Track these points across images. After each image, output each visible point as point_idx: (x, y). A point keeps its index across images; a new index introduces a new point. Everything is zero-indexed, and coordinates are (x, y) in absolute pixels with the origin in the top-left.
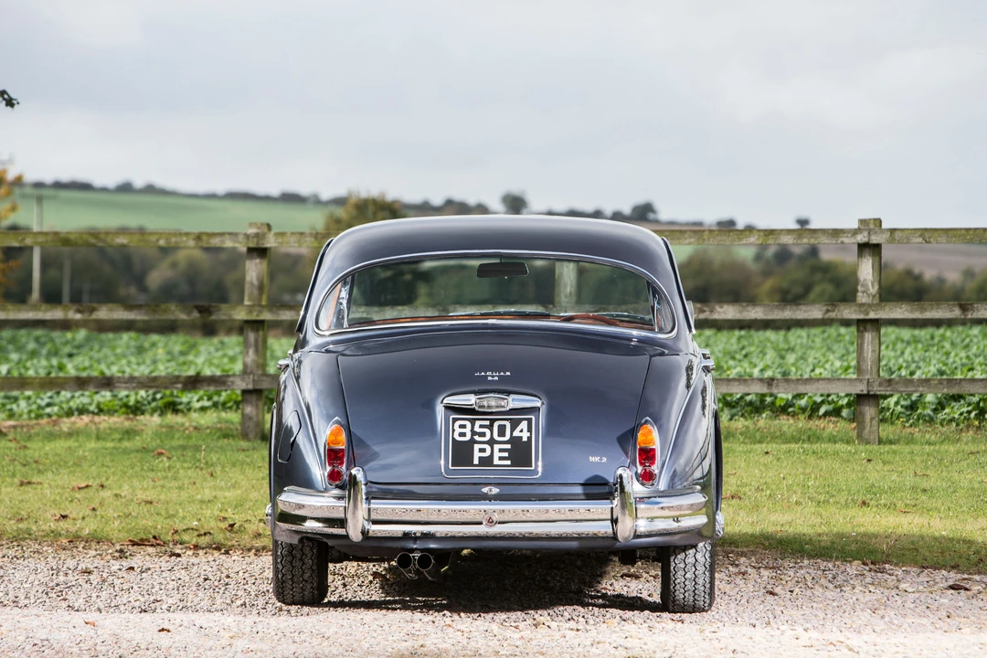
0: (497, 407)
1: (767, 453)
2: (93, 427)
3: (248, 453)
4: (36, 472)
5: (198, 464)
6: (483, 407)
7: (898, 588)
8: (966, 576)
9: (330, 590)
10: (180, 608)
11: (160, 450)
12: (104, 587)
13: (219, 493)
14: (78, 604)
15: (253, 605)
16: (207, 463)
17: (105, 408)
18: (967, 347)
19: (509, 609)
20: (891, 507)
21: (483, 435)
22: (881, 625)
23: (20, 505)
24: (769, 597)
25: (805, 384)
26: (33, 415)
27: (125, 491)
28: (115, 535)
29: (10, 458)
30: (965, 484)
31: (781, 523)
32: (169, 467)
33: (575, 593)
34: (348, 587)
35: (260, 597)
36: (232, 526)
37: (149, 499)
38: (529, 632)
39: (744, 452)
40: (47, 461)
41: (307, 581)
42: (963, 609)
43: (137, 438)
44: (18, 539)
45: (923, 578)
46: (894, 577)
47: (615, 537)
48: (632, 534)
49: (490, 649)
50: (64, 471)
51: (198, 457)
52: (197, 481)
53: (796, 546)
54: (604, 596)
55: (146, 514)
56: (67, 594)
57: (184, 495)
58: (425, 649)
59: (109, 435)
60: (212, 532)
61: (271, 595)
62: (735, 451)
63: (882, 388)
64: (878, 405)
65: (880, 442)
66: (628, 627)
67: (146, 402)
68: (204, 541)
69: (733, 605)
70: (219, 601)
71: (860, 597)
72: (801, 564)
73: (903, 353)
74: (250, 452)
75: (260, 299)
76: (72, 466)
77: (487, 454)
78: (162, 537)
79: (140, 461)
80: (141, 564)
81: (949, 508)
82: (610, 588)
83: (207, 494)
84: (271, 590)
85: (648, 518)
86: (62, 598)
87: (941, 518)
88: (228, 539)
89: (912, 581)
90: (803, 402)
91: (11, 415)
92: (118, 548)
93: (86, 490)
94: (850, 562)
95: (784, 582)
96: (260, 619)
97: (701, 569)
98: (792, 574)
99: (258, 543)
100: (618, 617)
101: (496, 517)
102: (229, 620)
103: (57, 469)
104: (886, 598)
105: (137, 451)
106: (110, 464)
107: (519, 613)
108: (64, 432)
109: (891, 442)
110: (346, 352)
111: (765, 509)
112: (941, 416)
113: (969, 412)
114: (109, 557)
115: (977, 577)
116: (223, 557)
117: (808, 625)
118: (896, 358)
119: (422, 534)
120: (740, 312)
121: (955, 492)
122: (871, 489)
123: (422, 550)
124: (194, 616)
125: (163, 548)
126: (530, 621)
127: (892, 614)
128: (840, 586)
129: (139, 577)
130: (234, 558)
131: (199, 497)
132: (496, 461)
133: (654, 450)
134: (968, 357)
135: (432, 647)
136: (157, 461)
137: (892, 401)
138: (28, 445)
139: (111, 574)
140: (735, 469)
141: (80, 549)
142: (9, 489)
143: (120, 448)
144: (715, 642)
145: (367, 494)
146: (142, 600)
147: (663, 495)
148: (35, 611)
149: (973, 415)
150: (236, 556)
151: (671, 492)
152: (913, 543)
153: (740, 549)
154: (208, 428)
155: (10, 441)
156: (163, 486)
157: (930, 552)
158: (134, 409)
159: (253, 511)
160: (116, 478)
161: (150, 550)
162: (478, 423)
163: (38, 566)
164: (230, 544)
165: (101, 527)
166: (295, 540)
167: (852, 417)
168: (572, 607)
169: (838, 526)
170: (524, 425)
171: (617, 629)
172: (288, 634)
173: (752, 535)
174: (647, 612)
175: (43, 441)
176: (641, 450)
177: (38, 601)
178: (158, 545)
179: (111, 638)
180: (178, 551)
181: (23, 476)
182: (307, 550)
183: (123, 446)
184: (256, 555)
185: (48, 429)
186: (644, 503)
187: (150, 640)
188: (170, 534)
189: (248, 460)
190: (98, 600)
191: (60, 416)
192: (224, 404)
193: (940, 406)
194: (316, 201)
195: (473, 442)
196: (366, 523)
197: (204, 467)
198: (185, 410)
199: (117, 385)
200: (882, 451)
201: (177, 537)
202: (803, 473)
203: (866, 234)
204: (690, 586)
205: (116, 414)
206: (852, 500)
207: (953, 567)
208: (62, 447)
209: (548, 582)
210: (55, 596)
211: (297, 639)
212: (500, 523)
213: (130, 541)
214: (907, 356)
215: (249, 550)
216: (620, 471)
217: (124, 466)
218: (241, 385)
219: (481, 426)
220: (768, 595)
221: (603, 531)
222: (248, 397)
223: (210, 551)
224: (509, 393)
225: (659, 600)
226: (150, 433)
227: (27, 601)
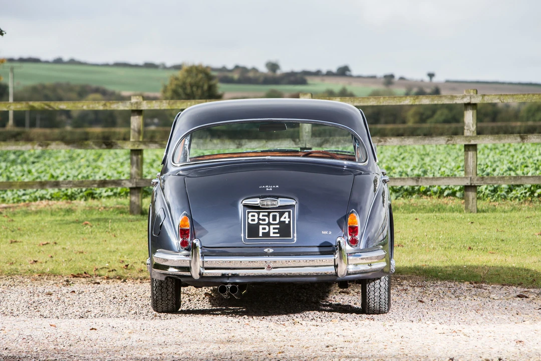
0: (272, 205)
1: (416, 219)
2: (49, 208)
3: (134, 223)
4: (19, 235)
5: (107, 230)
6: (264, 205)
7: (489, 297)
8: (526, 290)
9: (182, 303)
10: (101, 315)
11: (86, 222)
12: (60, 303)
13: (119, 247)
14: (46, 314)
15: (141, 313)
16: (112, 229)
17: (55, 197)
18: (523, 152)
19: (279, 314)
20: (484, 250)
21: (264, 220)
22: (481, 320)
23: (11, 255)
24: (420, 304)
25: (437, 180)
26: (15, 200)
27: (68, 246)
28: (64, 272)
29: (4, 227)
30: (524, 236)
31: (425, 260)
32: (91, 232)
33: (315, 303)
34: (191, 301)
35: (144, 308)
36: (127, 266)
37: (81, 250)
38: (290, 327)
39: (404, 219)
40: (25, 229)
41: (169, 300)
42: (525, 309)
43: (73, 214)
44: (11, 275)
45: (503, 291)
46: (487, 291)
47: (336, 275)
48: (346, 273)
49: (270, 338)
50: (34, 235)
51: (107, 226)
52: (107, 240)
53: (434, 274)
54: (331, 305)
55: (80, 259)
56: (39, 308)
57: (100, 248)
58: (235, 338)
59: (58, 212)
60: (116, 269)
61: (150, 307)
62: (399, 218)
63: (478, 182)
64: (476, 190)
65: (478, 211)
66: (344, 323)
67: (77, 193)
68: (112, 274)
69: (400, 309)
70: (122, 311)
71: (469, 303)
72: (436, 284)
73: (488, 156)
74: (135, 223)
75: (139, 138)
76: (39, 232)
77: (267, 230)
78: (89, 273)
79: (76, 228)
80: (79, 289)
81: (516, 251)
82: (334, 300)
83: (113, 247)
84: (150, 304)
85: (354, 265)
86: (37, 310)
87: (512, 256)
88: (125, 273)
89: (497, 293)
90: (435, 189)
91: (4, 200)
92: (66, 279)
93: (47, 245)
94: (463, 282)
95: (427, 295)
96: (145, 322)
97: (383, 290)
98: (432, 290)
99: (142, 275)
100: (338, 318)
101: (272, 265)
102: (128, 322)
103: (30, 233)
104: (483, 304)
105: (73, 222)
106: (59, 230)
107: (285, 316)
108: (33, 211)
109: (484, 211)
110: (189, 175)
111: (416, 252)
112: (510, 195)
113: (526, 193)
114: (61, 285)
115: (532, 290)
116: (123, 284)
117: (442, 320)
118: (485, 159)
119: (232, 274)
120: (401, 141)
121: (520, 241)
122: (473, 240)
123: (232, 283)
124: (109, 320)
125: (90, 279)
126: (291, 321)
127: (487, 313)
128: (458, 297)
129: (78, 297)
130: (129, 284)
131: (108, 249)
132: (272, 235)
133: (357, 227)
134: (524, 158)
135: (239, 337)
136: (85, 228)
137: (484, 187)
138: (14, 219)
139: (63, 295)
140: (399, 229)
141: (45, 280)
142: (5, 246)
143: (64, 220)
144: (392, 331)
145: (202, 253)
146: (81, 311)
147: (362, 251)
148: (23, 318)
149: (528, 194)
150: (130, 283)
151: (367, 250)
152: (497, 271)
153: (403, 276)
154: (111, 207)
155: (4, 216)
156: (89, 243)
157: (506, 276)
158: (70, 196)
159: (138, 257)
160: (63, 238)
161: (83, 280)
162: (261, 214)
163: (23, 291)
164: (126, 276)
165: (56, 267)
166: (163, 278)
167: (462, 196)
168: (314, 312)
169: (456, 261)
170: (286, 214)
171: (338, 325)
172: (160, 330)
173: (410, 268)
174: (354, 314)
175: (22, 217)
176: (350, 227)
177: (24, 312)
178: (87, 277)
179: (65, 334)
180: (98, 281)
181: (12, 237)
182: (169, 283)
183: (66, 219)
184: (141, 282)
185: (24, 209)
186: (352, 255)
187: (86, 335)
188: (94, 271)
189: (134, 227)
190: (57, 311)
191: (30, 201)
192: (120, 194)
193: (510, 189)
194: (164, 68)
195: (259, 224)
196: (201, 269)
197: (111, 231)
198: (99, 197)
199: (62, 185)
200: (479, 217)
201: (97, 273)
202: (436, 231)
203: (469, 98)
204: (377, 300)
205: (61, 200)
206: (464, 246)
207: (519, 285)
208: (33, 220)
209: (300, 297)
210: (33, 309)
211: (165, 333)
212: (274, 268)
213: (72, 275)
214: (491, 158)
215: (137, 279)
216: (339, 239)
217: (67, 231)
218: (129, 185)
219: (263, 216)
220: (419, 302)
221: (330, 271)
222: (133, 191)
223: (115, 280)
224: (278, 197)
225: (360, 307)
226: (80, 211)
227: (18, 313)
